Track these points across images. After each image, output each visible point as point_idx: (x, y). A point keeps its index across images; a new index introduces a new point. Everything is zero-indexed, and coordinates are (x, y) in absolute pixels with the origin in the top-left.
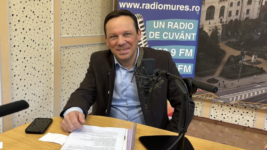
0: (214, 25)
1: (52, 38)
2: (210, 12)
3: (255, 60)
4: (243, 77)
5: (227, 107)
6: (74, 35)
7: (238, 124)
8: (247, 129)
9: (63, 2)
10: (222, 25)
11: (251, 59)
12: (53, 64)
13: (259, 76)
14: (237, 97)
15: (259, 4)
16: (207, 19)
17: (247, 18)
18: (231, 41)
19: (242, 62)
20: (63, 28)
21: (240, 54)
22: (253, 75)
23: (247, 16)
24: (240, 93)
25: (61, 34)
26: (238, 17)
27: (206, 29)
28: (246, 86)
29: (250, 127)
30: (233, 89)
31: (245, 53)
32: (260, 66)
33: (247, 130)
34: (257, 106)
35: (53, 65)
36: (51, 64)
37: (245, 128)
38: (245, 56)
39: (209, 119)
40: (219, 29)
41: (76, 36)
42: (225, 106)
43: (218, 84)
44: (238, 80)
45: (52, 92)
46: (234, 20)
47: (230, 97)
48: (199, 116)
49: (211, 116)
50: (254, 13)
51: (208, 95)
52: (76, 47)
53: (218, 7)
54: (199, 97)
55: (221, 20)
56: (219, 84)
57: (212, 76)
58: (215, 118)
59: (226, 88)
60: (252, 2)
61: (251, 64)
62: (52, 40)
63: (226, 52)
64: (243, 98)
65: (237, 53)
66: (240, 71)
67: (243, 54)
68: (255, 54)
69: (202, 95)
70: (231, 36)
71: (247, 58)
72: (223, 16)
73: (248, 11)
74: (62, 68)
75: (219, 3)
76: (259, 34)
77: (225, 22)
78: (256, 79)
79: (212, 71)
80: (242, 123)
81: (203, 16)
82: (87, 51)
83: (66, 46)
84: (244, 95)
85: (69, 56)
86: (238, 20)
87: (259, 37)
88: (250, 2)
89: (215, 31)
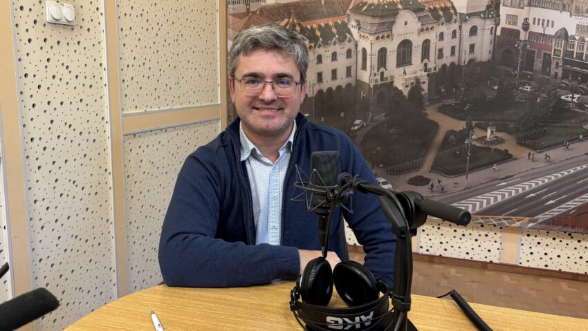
0: (414, 75)
1: (107, 118)
2: (404, 53)
3: (492, 136)
4: (472, 169)
5: (450, 227)
6: (148, 110)
7: (472, 258)
8: (489, 266)
9: (124, 45)
10: (428, 74)
11: (484, 135)
12: (110, 170)
13: (503, 166)
14: (467, 208)
15: (491, 33)
16: (398, 65)
17: (471, 61)
18: (447, 103)
19: (471, 142)
20: (126, 95)
21: (465, 127)
22: (490, 164)
23: (471, 56)
24: (472, 199)
25: (123, 109)
26: (455, 59)
27: (399, 84)
28: (480, 186)
29: (494, 261)
30: (458, 193)
31: (474, 125)
32: (502, 147)
33: (489, 268)
34: (505, 221)
35: (110, 173)
36: (106, 170)
37: (485, 266)
38: (474, 130)
39: (418, 254)
40: (424, 83)
41: (152, 110)
42: (445, 226)
43: (429, 186)
44: (464, 177)
45: (112, 228)
46: (448, 65)
49: (421, 247)
50: (484, 52)
52: (154, 132)
53: (417, 42)
55: (426, 65)
56: (432, 186)
57: (417, 171)
58: (428, 250)
59: (445, 192)
60: (478, 30)
61: (485, 144)
62: (107, 122)
63: (440, 124)
64: (477, 209)
65: (460, 125)
66: (468, 158)
67: (470, 128)
68: (492, 125)
70: (446, 94)
71: (477, 133)
72: (428, 59)
73: (472, 47)
74: (128, 176)
75: (419, 35)
76: (496, 88)
77: (432, 70)
78: (498, 171)
79: (416, 163)
80: (479, 256)
81: (392, 59)
82: (174, 140)
83: (133, 131)
84: (478, 204)
85: (140, 151)
86: (457, 64)
87: (496, 94)
88: (474, 31)
89: (416, 87)
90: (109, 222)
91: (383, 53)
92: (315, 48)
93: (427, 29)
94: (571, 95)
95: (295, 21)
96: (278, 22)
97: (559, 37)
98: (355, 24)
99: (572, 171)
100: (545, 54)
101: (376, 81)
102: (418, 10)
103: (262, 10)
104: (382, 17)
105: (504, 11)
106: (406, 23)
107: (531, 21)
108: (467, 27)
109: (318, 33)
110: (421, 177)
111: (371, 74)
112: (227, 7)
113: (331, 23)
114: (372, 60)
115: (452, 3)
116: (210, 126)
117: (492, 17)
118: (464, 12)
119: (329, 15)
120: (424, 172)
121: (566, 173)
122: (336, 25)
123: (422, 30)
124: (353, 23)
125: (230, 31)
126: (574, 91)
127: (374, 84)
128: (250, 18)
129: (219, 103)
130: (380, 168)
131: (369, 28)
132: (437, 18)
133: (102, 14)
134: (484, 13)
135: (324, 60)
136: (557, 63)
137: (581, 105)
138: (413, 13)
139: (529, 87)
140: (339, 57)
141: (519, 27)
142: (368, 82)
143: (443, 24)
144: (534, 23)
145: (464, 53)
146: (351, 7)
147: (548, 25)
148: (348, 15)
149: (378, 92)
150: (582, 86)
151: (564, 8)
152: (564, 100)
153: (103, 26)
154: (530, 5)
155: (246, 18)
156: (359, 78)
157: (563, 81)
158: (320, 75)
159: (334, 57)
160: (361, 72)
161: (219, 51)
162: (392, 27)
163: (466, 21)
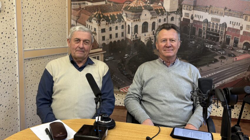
0: (149, 36)
1: (17, 52)
2: (145, 27)
6: (35, 49)
9: (25, 20)
15: (179, 20)
16: (143, 32)
20: (25, 42)
25: (24, 48)
27: (143, 40)
35: (17, 76)
40: (153, 39)
41: (37, 49)
45: (18, 101)
52: (38, 58)
53: (150, 23)
55: (153, 32)
62: (16, 54)
68: (180, 57)
72: (154, 30)
74: (26, 78)
75: (151, 20)
81: (140, 29)
82: (47, 62)
83: (29, 58)
85: (31, 67)
88: (172, 19)
89: (150, 41)
90: (17, 98)
91: (136, 27)
92: (108, 24)
93: (154, 18)
94: (209, 45)
95: (100, 13)
96: (93, 13)
97: (205, 22)
98: (125, 15)
99: (210, 75)
100: (199, 29)
101: (134, 38)
102: (150, 9)
103: (86, 7)
104: (136, 12)
105: (184, 11)
106: (146, 15)
107: (194, 16)
108: (170, 17)
109: (110, 18)
111: (132, 36)
112: (71, 6)
113: (115, 14)
114: (132, 30)
115: (164, 7)
117: (179, 14)
118: (169, 11)
119: (115, 11)
121: (208, 76)
122: (117, 15)
123: (152, 18)
125: (72, 16)
126: (210, 44)
127: (133, 40)
128: (81, 11)
129: (67, 46)
131: (131, 16)
132: (158, 13)
133: (14, 6)
134: (176, 12)
135: (112, 29)
136: (204, 33)
137: (213, 49)
138: (148, 11)
139: (194, 42)
140: (118, 28)
141: (190, 18)
142: (130, 39)
143: (160, 16)
144: (195, 17)
146: (123, 8)
147: (200, 18)
148: (122, 11)
149: (134, 43)
150: (213, 42)
151: (207, 11)
152: (207, 47)
153: (15, 11)
154: (193, 9)
155: (80, 11)
156: (127, 37)
157: (207, 40)
158: (111, 36)
159: (117, 28)
160: (127, 34)
161: (67, 24)
162: (140, 17)
163: (169, 15)
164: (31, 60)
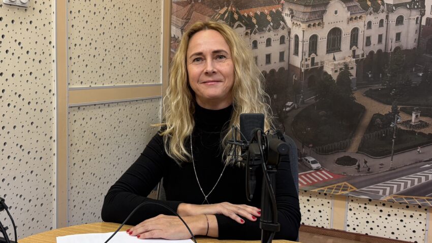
0: (344, 61)
1: (54, 91)
2: (334, 40)
3: (417, 121)
4: (398, 151)
5: (376, 207)
6: (93, 85)
7: (397, 238)
9: (73, 26)
10: (356, 60)
11: (409, 119)
12: (55, 138)
13: (427, 149)
14: (392, 188)
15: (417, 23)
16: (328, 52)
17: (397, 49)
18: (373, 88)
19: (396, 126)
20: (73, 71)
21: (391, 112)
22: (415, 147)
23: (397, 44)
24: (397, 180)
25: (69, 84)
26: (382, 47)
27: (329, 69)
28: (405, 168)
29: (419, 242)
30: (383, 174)
31: (399, 109)
32: (426, 131)
34: (428, 202)
35: (54, 141)
36: (51, 138)
38: (400, 114)
39: (344, 232)
40: (352, 68)
41: (96, 86)
42: (372, 205)
43: (356, 166)
44: (390, 158)
45: (54, 191)
46: (375, 52)
47: (379, 188)
48: (325, 227)
49: (348, 226)
50: (409, 40)
51: (340, 186)
52: (98, 106)
53: (346, 30)
54: (324, 191)
55: (354, 51)
56: (359, 166)
57: (345, 151)
58: (354, 229)
59: (371, 172)
60: (404, 20)
61: (410, 128)
62: (54, 94)
63: (366, 107)
64: (402, 189)
65: (386, 109)
66: (393, 140)
67: (395, 112)
68: (417, 109)
69: (330, 187)
70: (372, 79)
71: (402, 117)
72: (357, 46)
73: (398, 36)
74: (72, 145)
75: (348, 23)
76: (421, 75)
77: (360, 56)
78: (422, 153)
79: (344, 144)
80: (405, 236)
81: (322, 45)
82: (116, 114)
83: (78, 104)
84: (403, 184)
85: (84, 122)
86: (383, 51)
87: (421, 80)
88: (400, 21)
89: (344, 72)
90: (52, 185)
91: (314, 39)
92: (251, 34)
93: (355, 19)
95: (234, 9)
96: (217, 10)
98: (289, 13)
101: (307, 66)
104: (313, 6)
105: (429, 2)
106: (336, 12)
108: (393, 17)
109: (254, 21)
110: (348, 157)
111: (303, 59)
113: (266, 12)
114: (304, 47)
116: (152, 104)
117: (418, 8)
118: (392, 3)
119: (265, 5)
120: (352, 152)
122: (271, 13)
123: (351, 19)
124: (287, 12)
125: (174, 18)
127: (305, 68)
128: (192, 7)
129: (161, 83)
130: (309, 147)
131: (301, 16)
132: (365, 8)
134: (410, 3)
135: (259, 46)
138: (343, 3)
140: (272, 43)
142: (299, 66)
143: (370, 14)
145: (390, 41)
148: (283, 4)
149: (308, 76)
153: (54, 9)
155: (190, 5)
156: (292, 63)
159: (269, 43)
160: (293, 57)
161: (162, 36)
162: (323, 16)
163: (392, 11)
164: (84, 109)
